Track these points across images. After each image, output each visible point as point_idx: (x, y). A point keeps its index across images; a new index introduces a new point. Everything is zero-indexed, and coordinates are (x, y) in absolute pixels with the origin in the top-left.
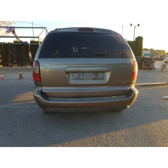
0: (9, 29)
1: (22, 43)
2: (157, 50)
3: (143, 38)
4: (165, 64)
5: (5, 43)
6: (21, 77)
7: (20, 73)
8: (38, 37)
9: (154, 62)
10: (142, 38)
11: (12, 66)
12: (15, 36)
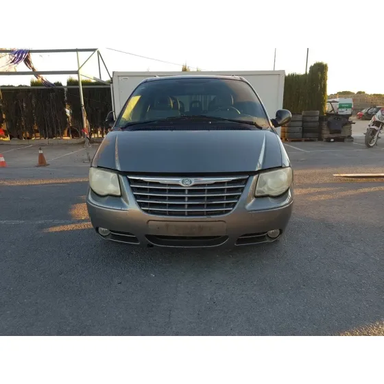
0: (16, 55)
1: (49, 86)
2: (374, 95)
3: (328, 66)
4: (373, 127)
5: (12, 86)
6: (42, 162)
7: (41, 152)
8: (77, 72)
9: (351, 123)
10: (326, 66)
11: (29, 138)
12: (31, 70)
